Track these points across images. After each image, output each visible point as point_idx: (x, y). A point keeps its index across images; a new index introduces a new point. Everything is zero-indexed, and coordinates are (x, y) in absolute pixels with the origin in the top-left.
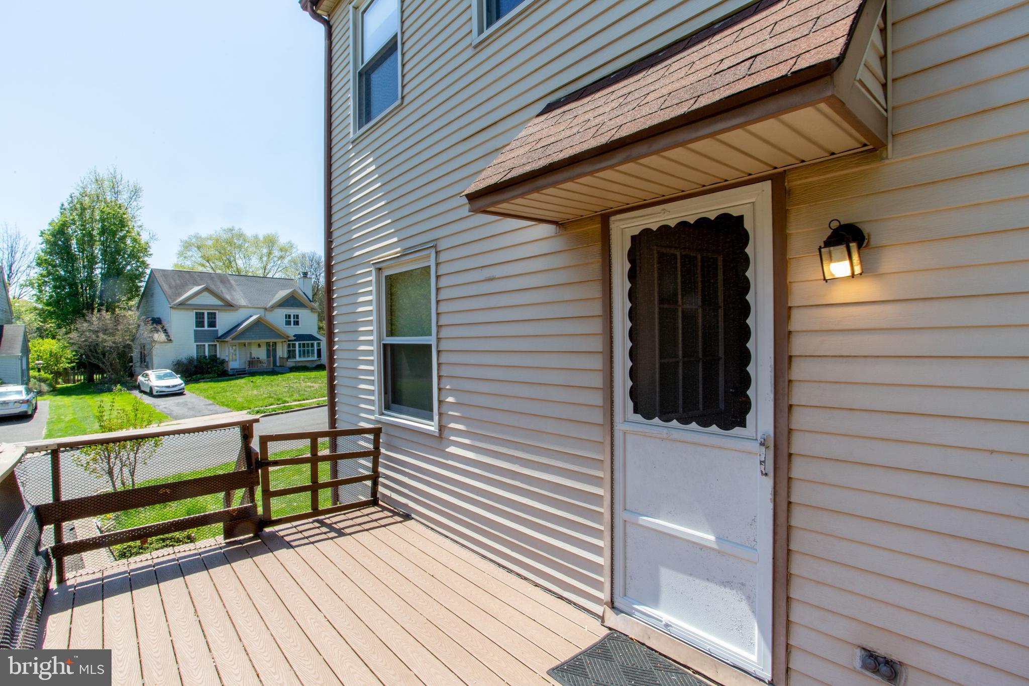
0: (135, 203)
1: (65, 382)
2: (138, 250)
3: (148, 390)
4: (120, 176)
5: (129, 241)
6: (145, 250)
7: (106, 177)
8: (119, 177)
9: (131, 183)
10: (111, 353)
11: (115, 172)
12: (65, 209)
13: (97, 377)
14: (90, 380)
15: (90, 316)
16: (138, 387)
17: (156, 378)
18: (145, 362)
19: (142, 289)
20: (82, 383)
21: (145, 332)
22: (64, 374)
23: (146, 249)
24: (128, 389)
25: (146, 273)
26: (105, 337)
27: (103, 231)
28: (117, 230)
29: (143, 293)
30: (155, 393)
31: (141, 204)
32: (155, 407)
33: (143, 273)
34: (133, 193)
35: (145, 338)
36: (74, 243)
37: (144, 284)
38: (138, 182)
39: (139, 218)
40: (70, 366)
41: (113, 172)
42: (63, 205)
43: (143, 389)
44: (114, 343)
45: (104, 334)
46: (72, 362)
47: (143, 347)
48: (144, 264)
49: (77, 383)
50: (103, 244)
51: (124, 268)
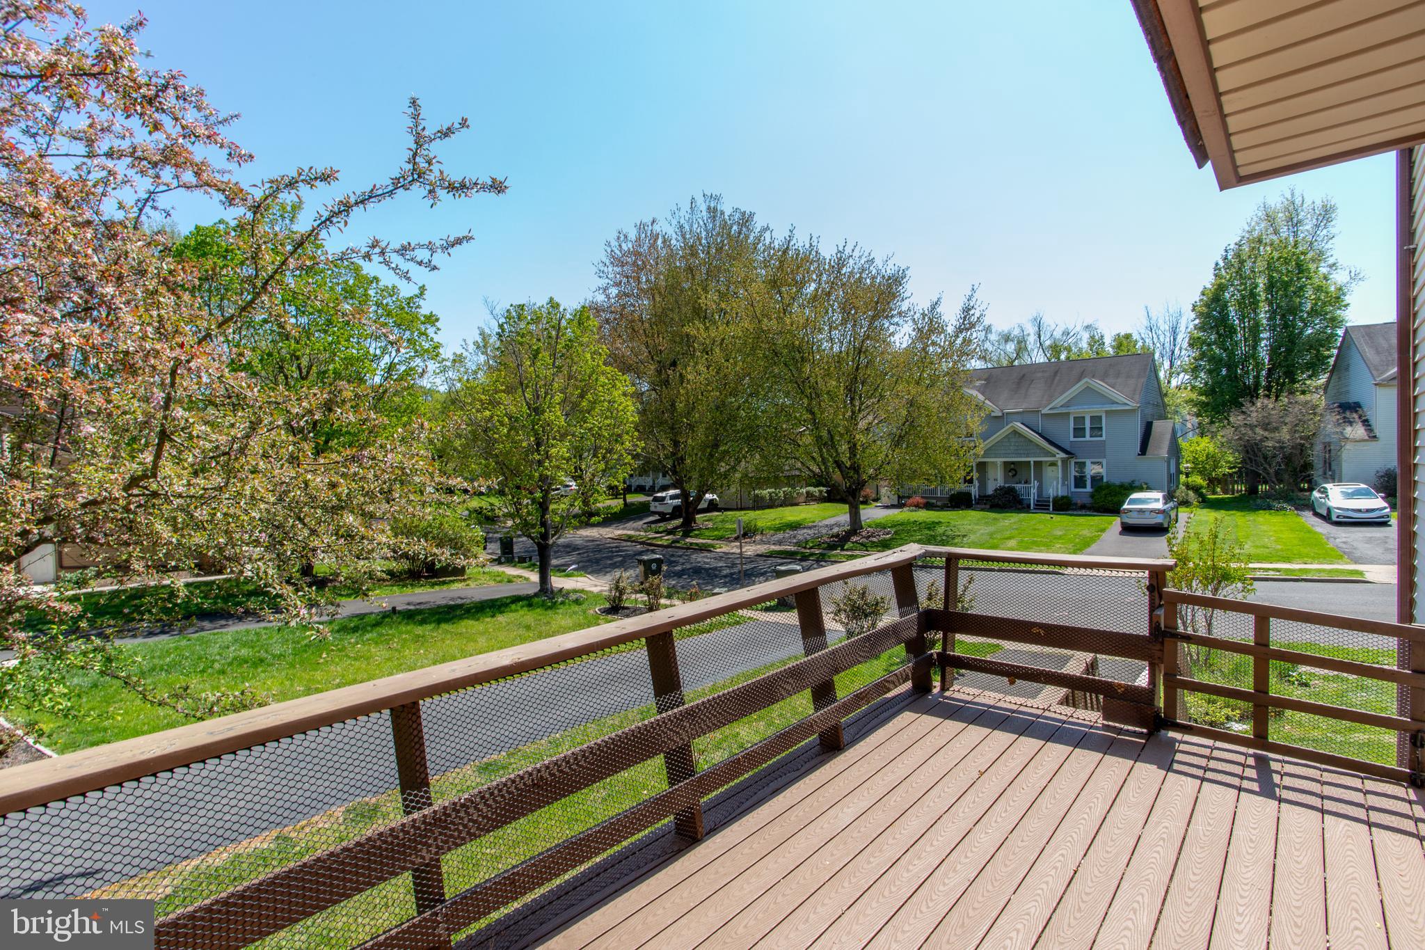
0: (1325, 232)
1: (1225, 492)
2: (1324, 303)
3: (1324, 513)
4: (1300, 199)
5: (1309, 292)
6: (1338, 300)
7: (1279, 206)
8: (1298, 201)
9: (1318, 203)
10: (1274, 456)
11: (1293, 195)
12: (1220, 269)
13: (1262, 488)
14: (1253, 491)
15: (1249, 405)
16: (1310, 506)
17: (1336, 496)
18: (1330, 470)
19: (1332, 361)
20: (1242, 495)
21: (1330, 425)
22: (1223, 481)
23: (1339, 298)
24: (1296, 509)
25: (1337, 335)
26: (1266, 434)
27: (1270, 287)
28: (1291, 280)
29: (1334, 366)
30: (1334, 518)
31: (1333, 231)
32: (1328, 538)
33: (1333, 335)
34: (1320, 218)
35: (1329, 435)
36: (1232, 311)
37: (1335, 352)
38: (1329, 198)
39: (1329, 254)
40: (1230, 471)
41: (1289, 197)
42: (1217, 264)
43: (1318, 510)
44: (1279, 442)
45: (1266, 430)
46: (1234, 467)
47: (1327, 447)
48: (1335, 322)
49: (1236, 495)
50: (1270, 304)
51: (1301, 333)
